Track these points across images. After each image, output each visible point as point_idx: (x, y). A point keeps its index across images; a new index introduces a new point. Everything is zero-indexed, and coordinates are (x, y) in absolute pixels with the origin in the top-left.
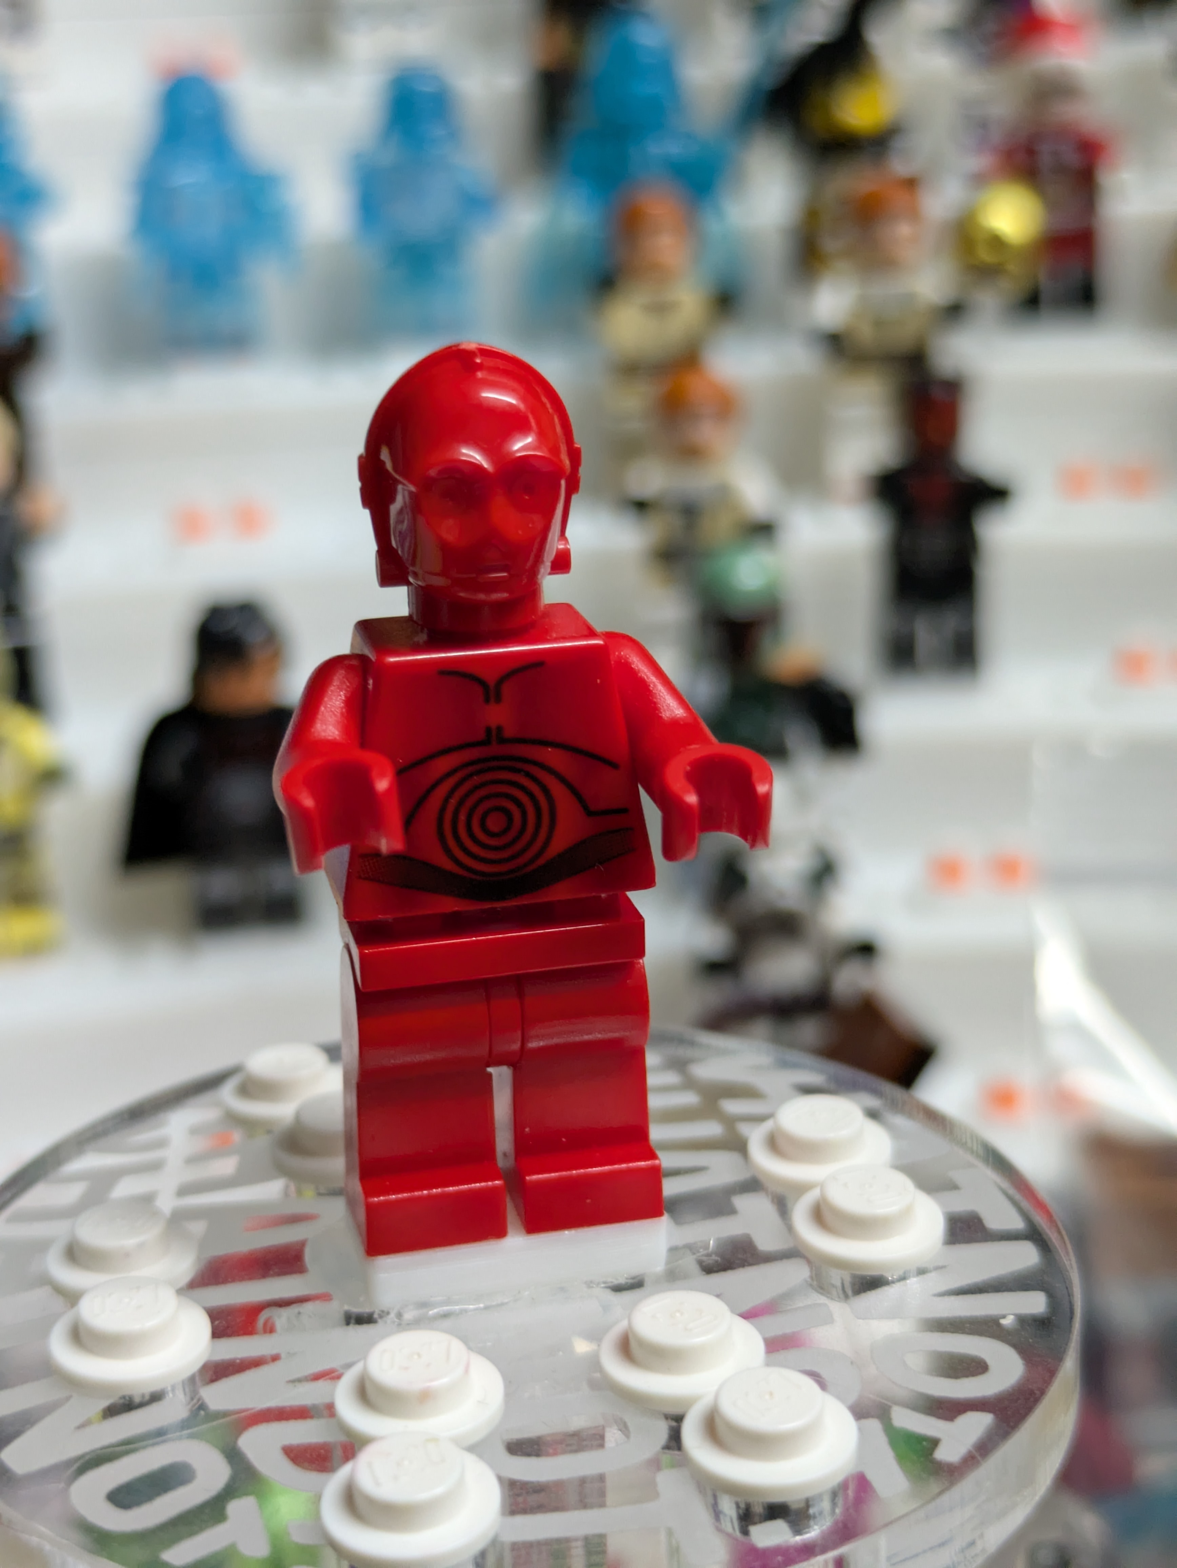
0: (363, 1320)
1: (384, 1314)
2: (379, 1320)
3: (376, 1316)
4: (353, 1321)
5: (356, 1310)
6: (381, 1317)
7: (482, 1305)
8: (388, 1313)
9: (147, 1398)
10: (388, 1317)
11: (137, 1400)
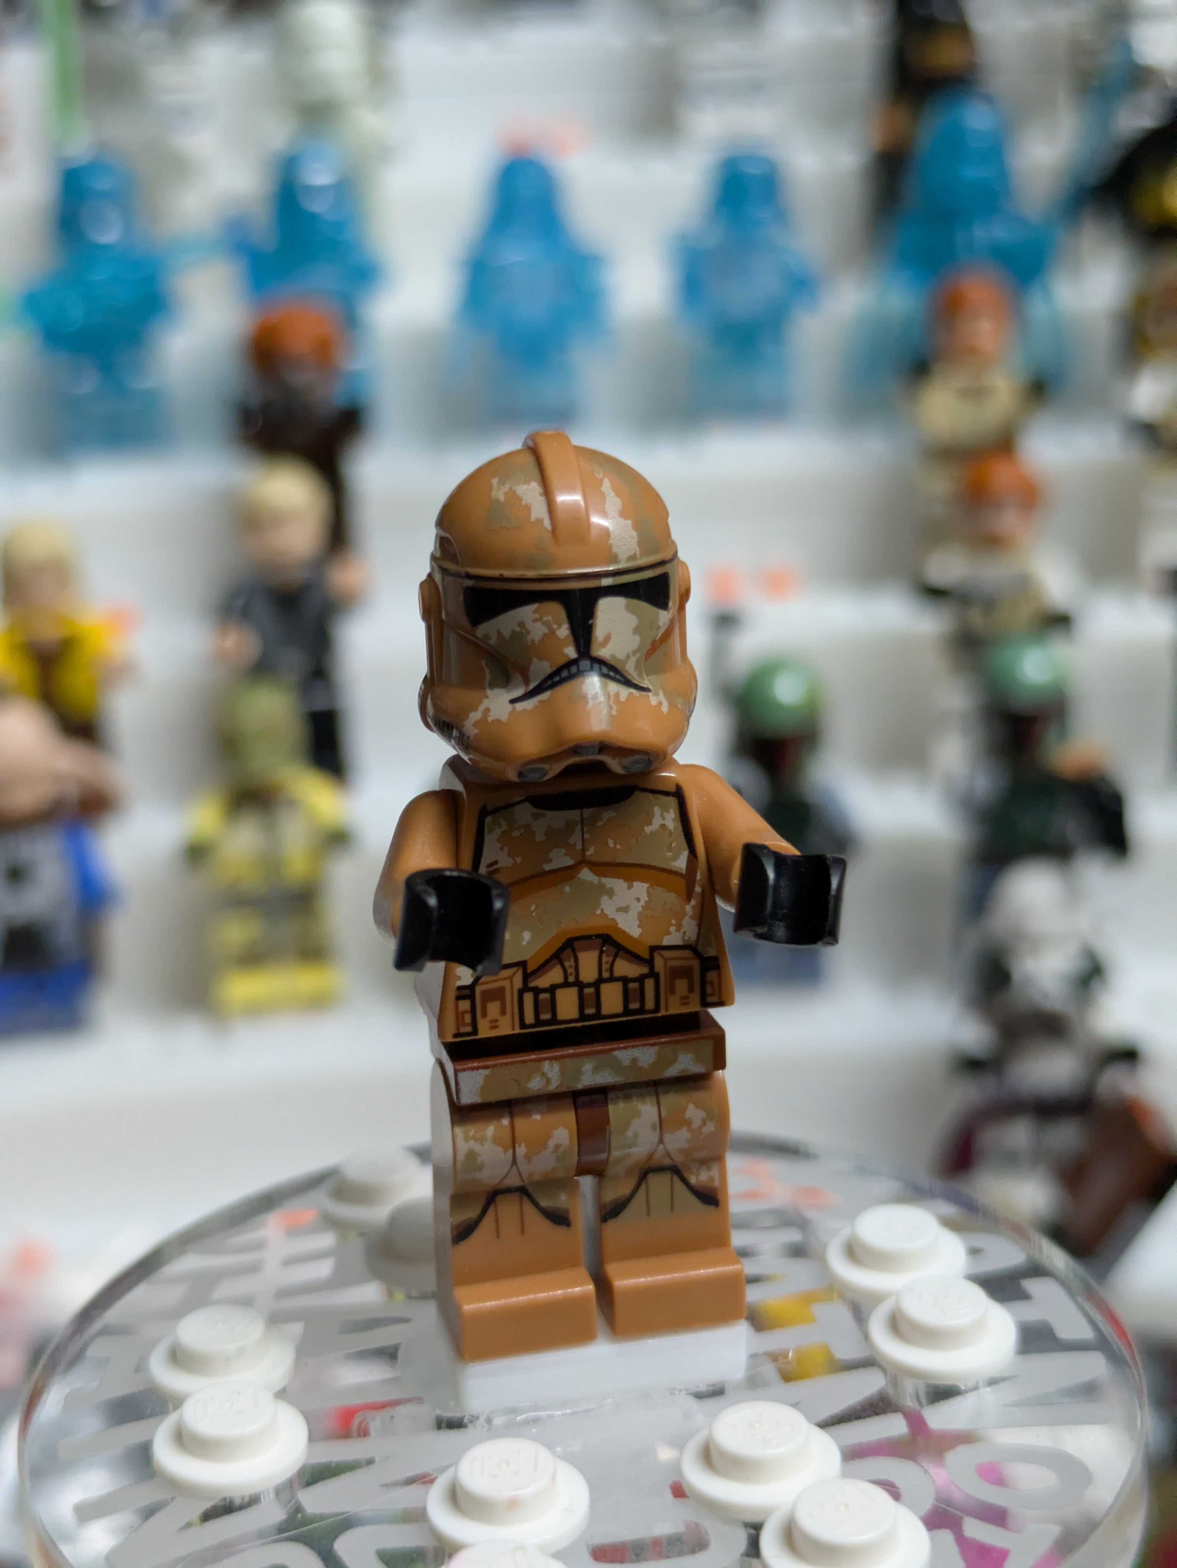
0: (455, 1424)
1: (474, 1419)
2: (469, 1425)
3: (466, 1421)
4: (444, 1425)
5: (447, 1414)
6: (471, 1422)
7: (568, 1411)
8: (478, 1418)
9: (246, 1500)
10: (478, 1422)
11: (237, 1502)
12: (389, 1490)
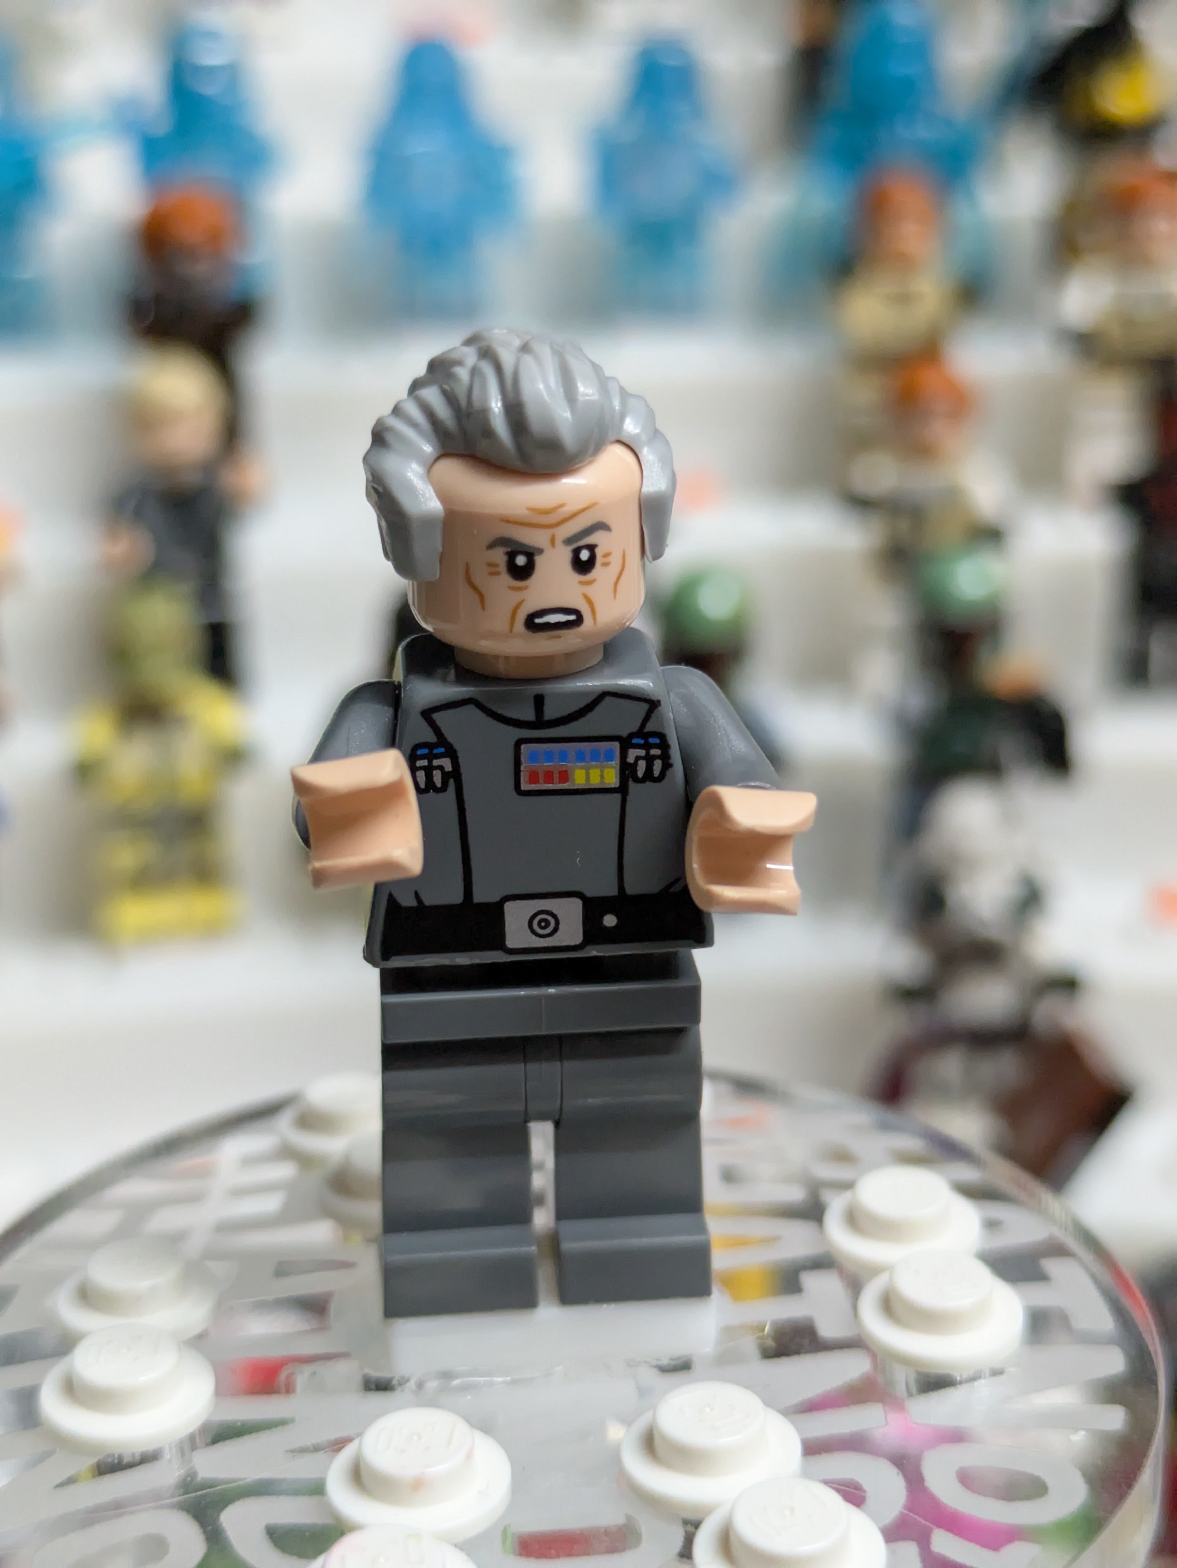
0: (383, 1386)
1: (403, 1381)
2: (397, 1388)
3: (394, 1382)
4: (371, 1385)
5: (377, 1374)
6: (400, 1384)
8: (408, 1380)
9: (138, 1458)
10: (407, 1385)
11: (127, 1459)
12: (294, 1456)
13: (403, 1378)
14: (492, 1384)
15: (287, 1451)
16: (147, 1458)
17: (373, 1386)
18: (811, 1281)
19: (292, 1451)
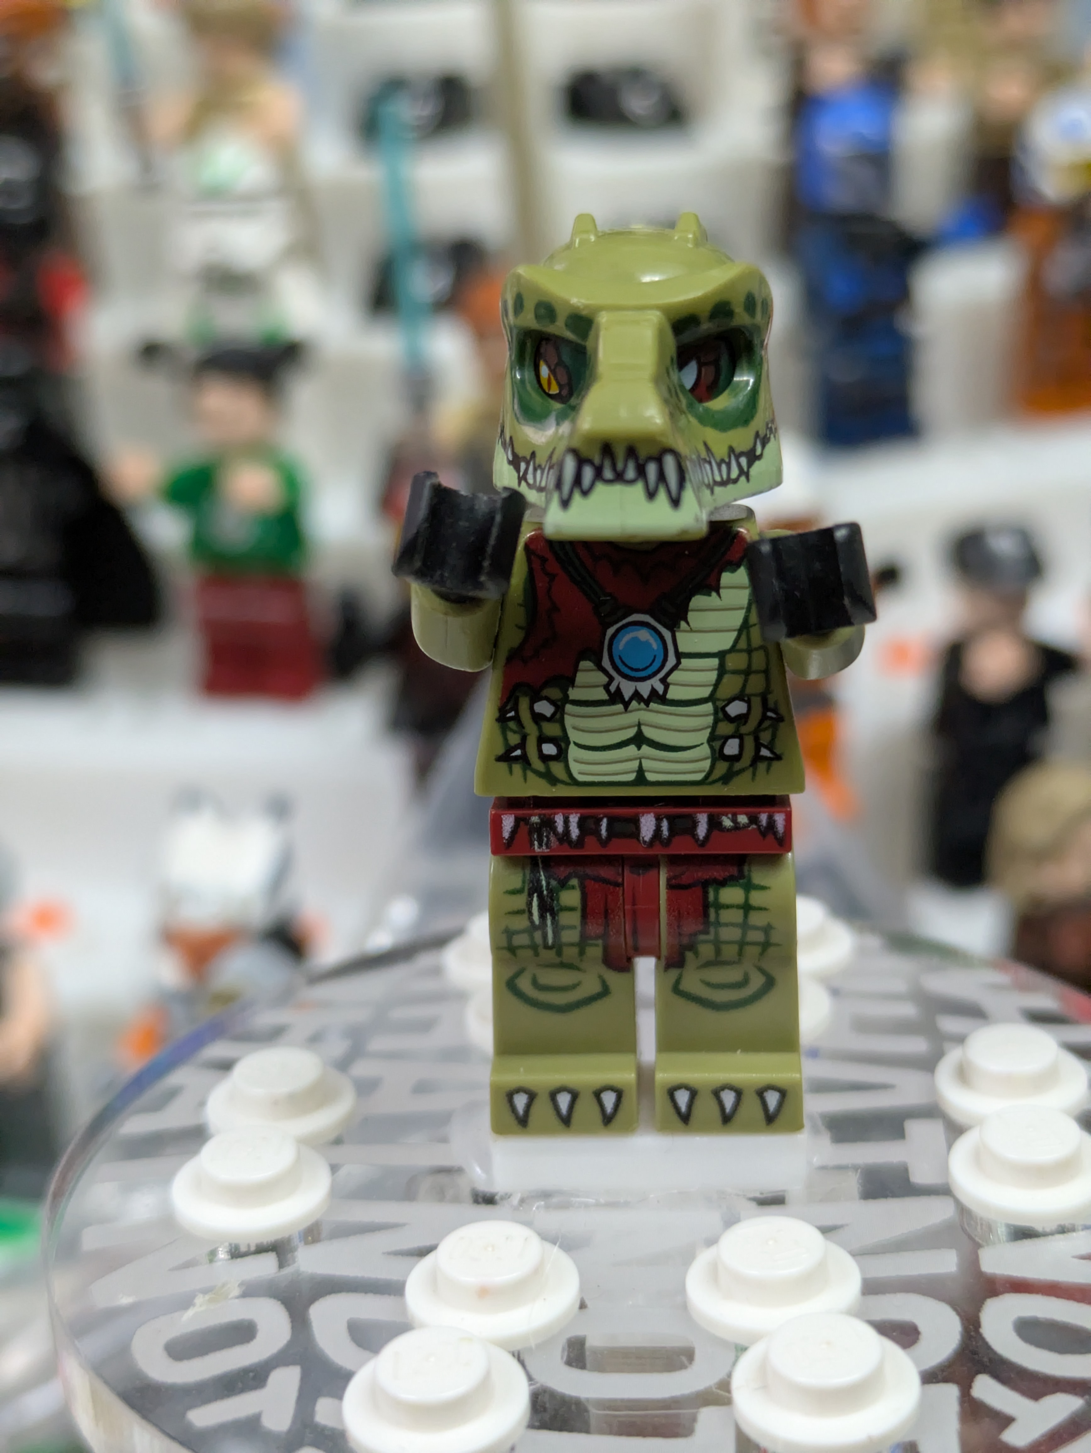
0: (488, 1200)
1: (507, 1196)
2: (499, 1203)
3: (497, 1198)
4: (477, 1199)
5: (481, 1189)
6: (503, 1198)
8: (510, 1196)
9: (253, 1248)
10: (509, 1200)
11: (243, 1249)
12: (389, 1257)
13: (506, 1194)
14: (587, 1206)
15: (384, 1253)
16: (261, 1250)
17: (480, 1200)
18: (914, 1128)
19: (389, 1253)
